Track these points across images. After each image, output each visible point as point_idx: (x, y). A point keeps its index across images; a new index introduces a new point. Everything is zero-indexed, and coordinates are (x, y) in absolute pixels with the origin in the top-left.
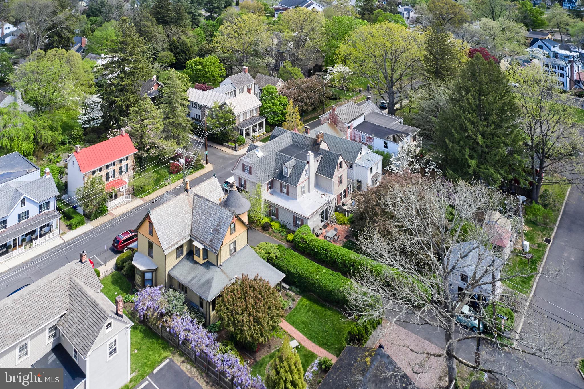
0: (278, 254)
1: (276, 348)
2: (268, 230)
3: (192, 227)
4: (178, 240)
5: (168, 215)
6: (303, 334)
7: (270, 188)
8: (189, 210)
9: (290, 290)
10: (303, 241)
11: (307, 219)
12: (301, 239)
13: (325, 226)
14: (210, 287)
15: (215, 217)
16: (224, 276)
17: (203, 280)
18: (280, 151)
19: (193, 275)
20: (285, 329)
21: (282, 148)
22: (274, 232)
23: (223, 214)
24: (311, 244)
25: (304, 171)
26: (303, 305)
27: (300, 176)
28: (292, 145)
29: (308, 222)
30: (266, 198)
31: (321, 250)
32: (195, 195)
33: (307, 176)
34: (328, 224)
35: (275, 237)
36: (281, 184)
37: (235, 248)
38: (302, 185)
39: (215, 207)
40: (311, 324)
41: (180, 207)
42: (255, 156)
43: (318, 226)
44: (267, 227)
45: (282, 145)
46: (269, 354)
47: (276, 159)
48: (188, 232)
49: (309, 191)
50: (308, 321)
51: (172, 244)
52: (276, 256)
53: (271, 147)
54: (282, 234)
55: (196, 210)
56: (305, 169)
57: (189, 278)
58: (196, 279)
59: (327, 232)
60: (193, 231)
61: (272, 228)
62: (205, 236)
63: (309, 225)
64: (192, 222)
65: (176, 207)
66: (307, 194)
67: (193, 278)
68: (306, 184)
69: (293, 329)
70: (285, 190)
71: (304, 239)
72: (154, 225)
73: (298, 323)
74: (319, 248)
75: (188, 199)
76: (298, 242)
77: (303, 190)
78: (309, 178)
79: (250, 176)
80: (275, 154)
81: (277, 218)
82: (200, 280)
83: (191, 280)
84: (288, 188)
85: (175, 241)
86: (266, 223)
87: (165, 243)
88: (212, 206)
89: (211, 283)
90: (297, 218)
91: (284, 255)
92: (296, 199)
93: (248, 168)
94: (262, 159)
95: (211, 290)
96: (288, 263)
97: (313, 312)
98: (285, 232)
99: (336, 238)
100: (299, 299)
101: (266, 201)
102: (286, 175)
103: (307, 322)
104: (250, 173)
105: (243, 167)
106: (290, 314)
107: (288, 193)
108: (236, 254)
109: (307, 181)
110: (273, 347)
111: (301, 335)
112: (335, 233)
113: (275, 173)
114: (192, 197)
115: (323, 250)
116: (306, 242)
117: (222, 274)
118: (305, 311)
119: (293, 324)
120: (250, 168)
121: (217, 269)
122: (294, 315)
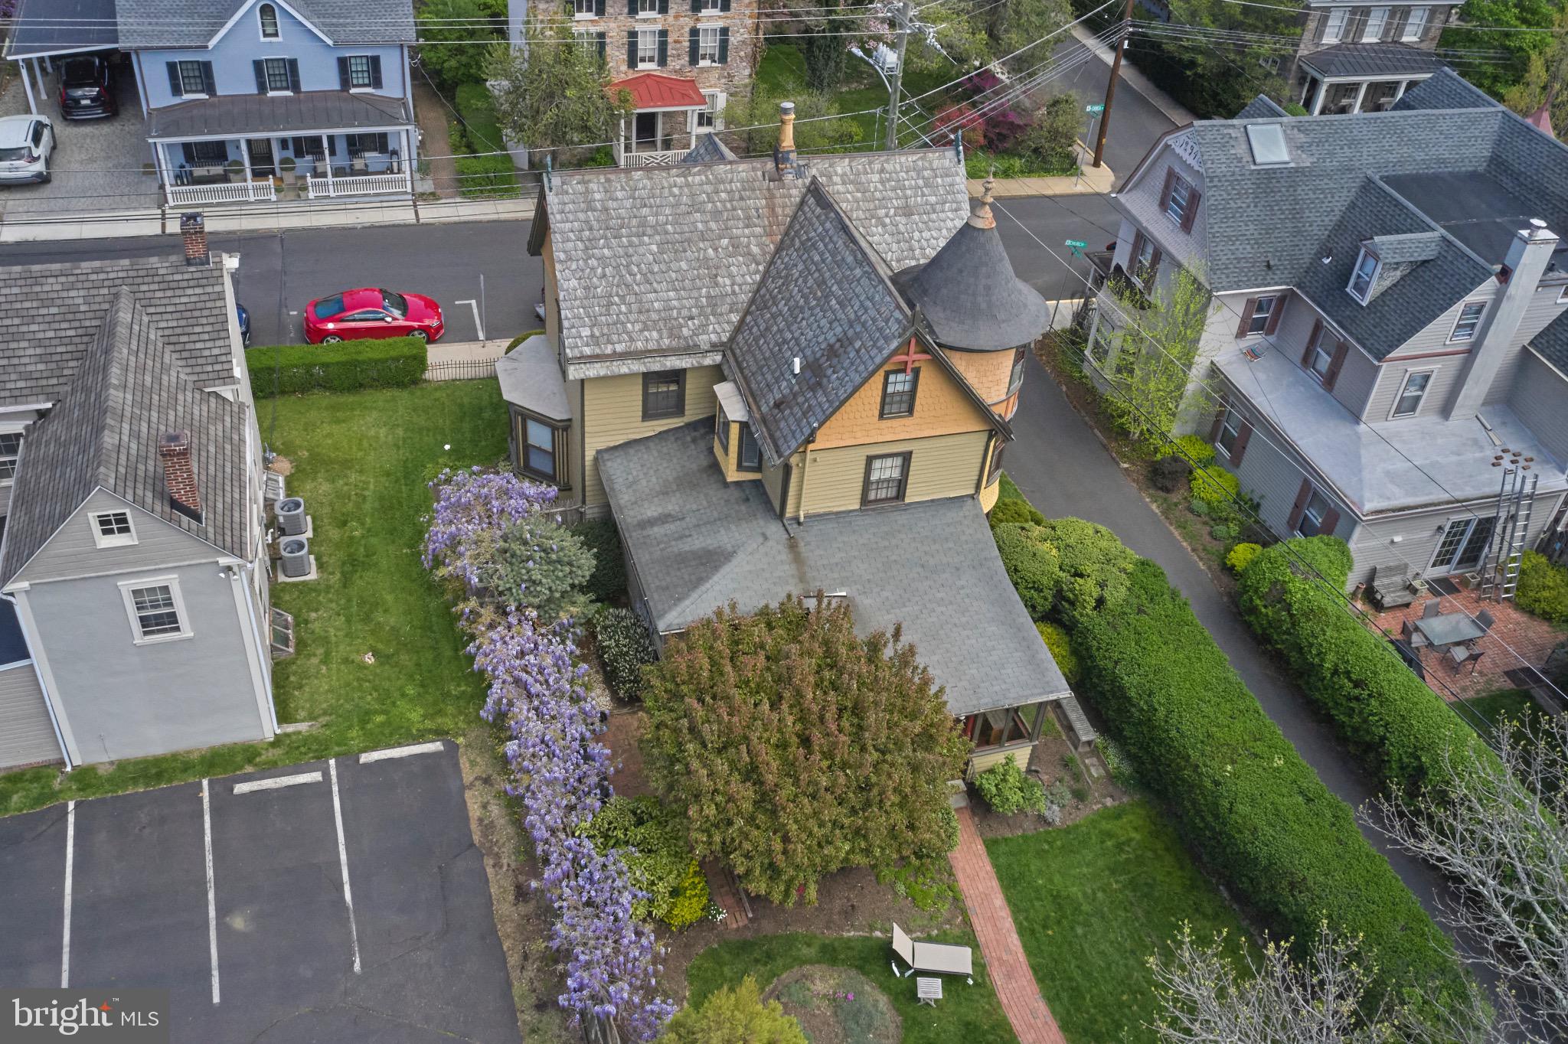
0: (1117, 595)
1: (872, 928)
2: (1167, 490)
3: (742, 321)
4: (651, 346)
5: (643, 224)
6: (1025, 946)
7: (1258, 326)
8: (758, 243)
9: (1093, 749)
10: (1280, 595)
11: (1354, 522)
12: (1275, 583)
13: (1445, 586)
14: (700, 581)
15: (840, 315)
16: (788, 569)
17: (698, 542)
18: (1387, 180)
19: (672, 506)
20: (963, 883)
21: (1409, 169)
22: (1192, 511)
23: (872, 312)
24: (1306, 627)
25: (1459, 307)
26: (1109, 835)
27: (1423, 324)
28: (1473, 176)
29: (1357, 532)
30: (1221, 360)
31: (1335, 672)
32: (815, 190)
33: (1463, 341)
34: (1465, 582)
35: (1182, 526)
36: (1318, 326)
37: (902, 485)
38: (1418, 368)
39: (858, 272)
40: (1087, 924)
41: (716, 214)
42: (1241, 150)
43: (1403, 569)
44: (1174, 476)
45: (1420, 156)
46: (831, 935)
47: (1353, 206)
48: (718, 331)
49: (1446, 410)
50: (1086, 908)
51: (619, 348)
52: (1100, 602)
53: (1353, 143)
54: (1221, 529)
55: (791, 256)
56: (1473, 298)
57: (651, 511)
58: (670, 528)
59: (1433, 612)
60: (740, 338)
61: (1191, 489)
62: (769, 377)
63: (1352, 546)
64: (752, 301)
65: (696, 207)
66: (1424, 419)
67: (664, 519)
68: (1441, 372)
69: (999, 900)
70: (1324, 361)
71: (1285, 591)
72: (556, 238)
73: (1037, 890)
74: (1331, 657)
75: (771, 197)
76: (1256, 590)
77: (1413, 392)
78: (1472, 352)
79: (1182, 237)
80: (1358, 183)
81: (1236, 461)
82: (681, 538)
83: (652, 522)
84: (1340, 353)
85: (640, 345)
86: (1175, 459)
87: (586, 332)
88: (850, 259)
89: (716, 568)
90: (1315, 494)
91: (1140, 611)
92: (1357, 418)
93: (1182, 197)
94: (1270, 176)
95: (694, 595)
96: (1132, 649)
97: (1133, 885)
98: (1234, 529)
99: (1460, 654)
100: (1109, 802)
101: (1214, 371)
102: (1356, 296)
103: (1077, 909)
104: (1187, 225)
105: (1167, 186)
106: (1025, 838)
107: (1329, 380)
108: (897, 509)
109: (1456, 361)
110: (860, 919)
111: (1014, 940)
112: (1469, 631)
113: (1314, 266)
114: (796, 194)
115: (1348, 673)
116: (1288, 607)
117: (785, 556)
118: (1100, 863)
119: (1011, 881)
120: (1195, 198)
121: (774, 529)
122: (1040, 854)
